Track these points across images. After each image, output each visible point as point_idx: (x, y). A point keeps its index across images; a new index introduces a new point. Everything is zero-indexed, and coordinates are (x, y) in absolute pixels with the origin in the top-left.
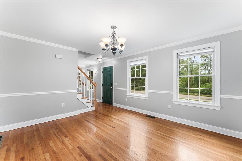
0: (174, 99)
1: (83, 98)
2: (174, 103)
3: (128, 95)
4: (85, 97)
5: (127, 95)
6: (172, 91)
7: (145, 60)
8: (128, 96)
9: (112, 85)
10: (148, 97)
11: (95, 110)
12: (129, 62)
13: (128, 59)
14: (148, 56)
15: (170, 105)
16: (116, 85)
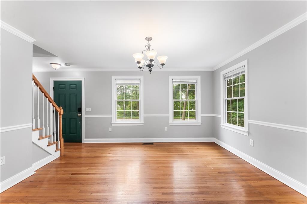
0: (171, 121)
1: (41, 137)
2: (170, 125)
3: (114, 123)
4: (44, 136)
5: (111, 124)
6: (169, 114)
7: (139, 80)
8: (113, 125)
9: (80, 110)
10: (143, 122)
11: (61, 156)
12: (114, 80)
13: (113, 75)
14: (143, 76)
15: (167, 128)
16: (90, 111)
